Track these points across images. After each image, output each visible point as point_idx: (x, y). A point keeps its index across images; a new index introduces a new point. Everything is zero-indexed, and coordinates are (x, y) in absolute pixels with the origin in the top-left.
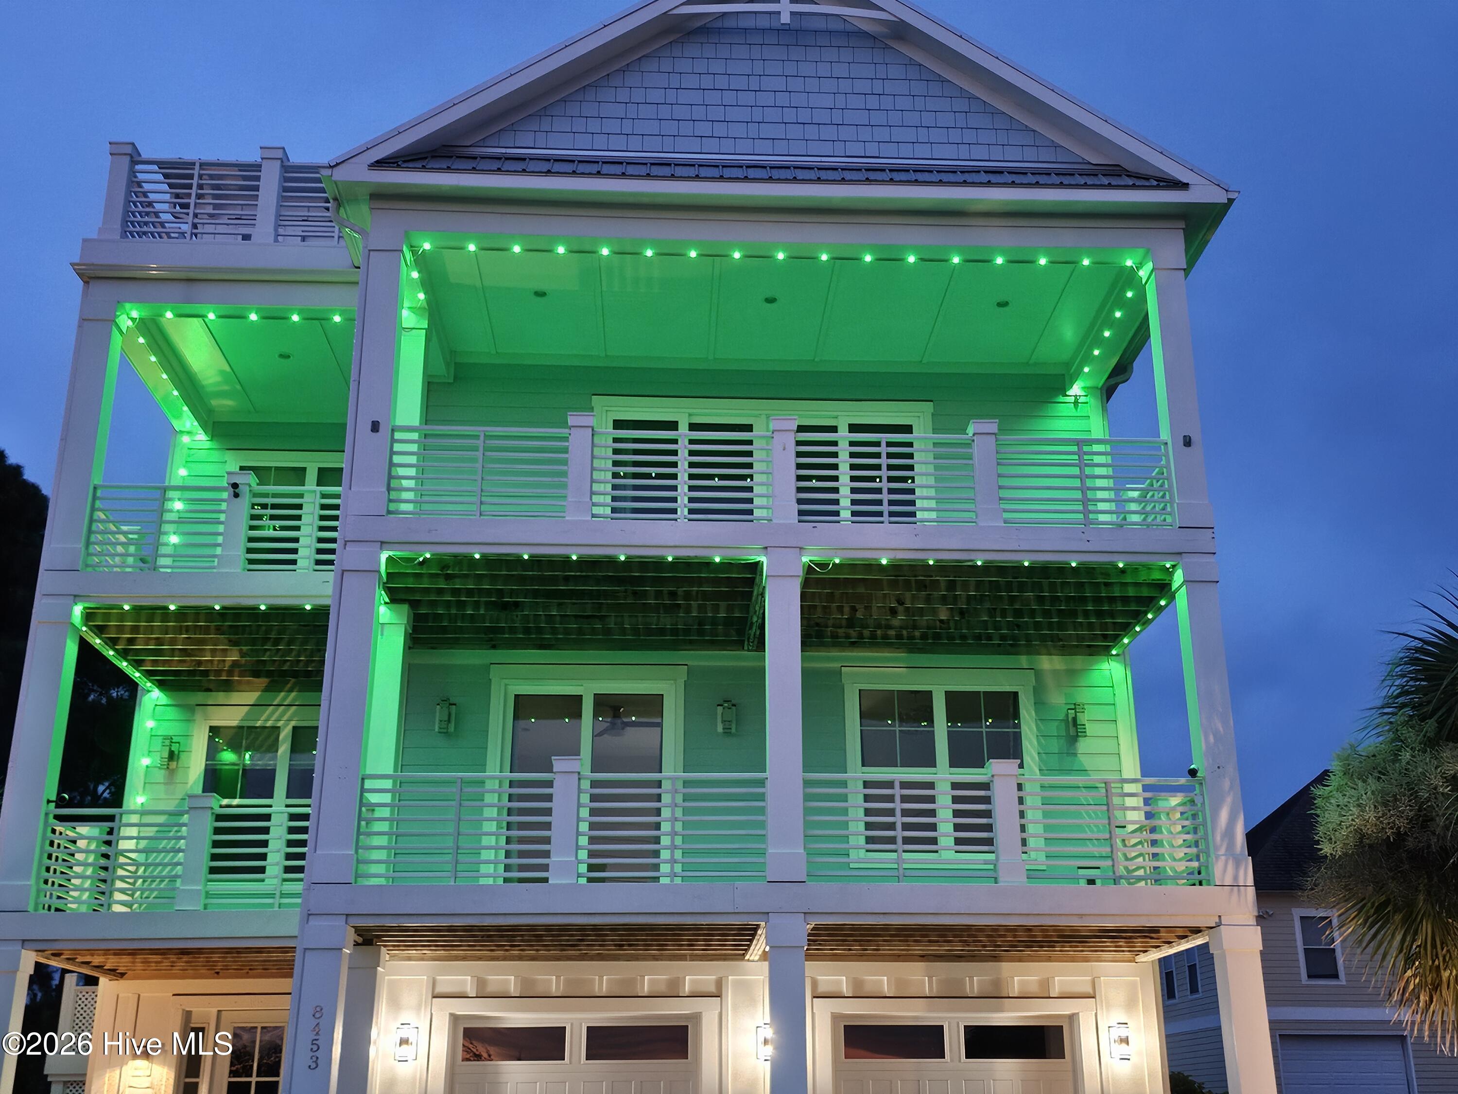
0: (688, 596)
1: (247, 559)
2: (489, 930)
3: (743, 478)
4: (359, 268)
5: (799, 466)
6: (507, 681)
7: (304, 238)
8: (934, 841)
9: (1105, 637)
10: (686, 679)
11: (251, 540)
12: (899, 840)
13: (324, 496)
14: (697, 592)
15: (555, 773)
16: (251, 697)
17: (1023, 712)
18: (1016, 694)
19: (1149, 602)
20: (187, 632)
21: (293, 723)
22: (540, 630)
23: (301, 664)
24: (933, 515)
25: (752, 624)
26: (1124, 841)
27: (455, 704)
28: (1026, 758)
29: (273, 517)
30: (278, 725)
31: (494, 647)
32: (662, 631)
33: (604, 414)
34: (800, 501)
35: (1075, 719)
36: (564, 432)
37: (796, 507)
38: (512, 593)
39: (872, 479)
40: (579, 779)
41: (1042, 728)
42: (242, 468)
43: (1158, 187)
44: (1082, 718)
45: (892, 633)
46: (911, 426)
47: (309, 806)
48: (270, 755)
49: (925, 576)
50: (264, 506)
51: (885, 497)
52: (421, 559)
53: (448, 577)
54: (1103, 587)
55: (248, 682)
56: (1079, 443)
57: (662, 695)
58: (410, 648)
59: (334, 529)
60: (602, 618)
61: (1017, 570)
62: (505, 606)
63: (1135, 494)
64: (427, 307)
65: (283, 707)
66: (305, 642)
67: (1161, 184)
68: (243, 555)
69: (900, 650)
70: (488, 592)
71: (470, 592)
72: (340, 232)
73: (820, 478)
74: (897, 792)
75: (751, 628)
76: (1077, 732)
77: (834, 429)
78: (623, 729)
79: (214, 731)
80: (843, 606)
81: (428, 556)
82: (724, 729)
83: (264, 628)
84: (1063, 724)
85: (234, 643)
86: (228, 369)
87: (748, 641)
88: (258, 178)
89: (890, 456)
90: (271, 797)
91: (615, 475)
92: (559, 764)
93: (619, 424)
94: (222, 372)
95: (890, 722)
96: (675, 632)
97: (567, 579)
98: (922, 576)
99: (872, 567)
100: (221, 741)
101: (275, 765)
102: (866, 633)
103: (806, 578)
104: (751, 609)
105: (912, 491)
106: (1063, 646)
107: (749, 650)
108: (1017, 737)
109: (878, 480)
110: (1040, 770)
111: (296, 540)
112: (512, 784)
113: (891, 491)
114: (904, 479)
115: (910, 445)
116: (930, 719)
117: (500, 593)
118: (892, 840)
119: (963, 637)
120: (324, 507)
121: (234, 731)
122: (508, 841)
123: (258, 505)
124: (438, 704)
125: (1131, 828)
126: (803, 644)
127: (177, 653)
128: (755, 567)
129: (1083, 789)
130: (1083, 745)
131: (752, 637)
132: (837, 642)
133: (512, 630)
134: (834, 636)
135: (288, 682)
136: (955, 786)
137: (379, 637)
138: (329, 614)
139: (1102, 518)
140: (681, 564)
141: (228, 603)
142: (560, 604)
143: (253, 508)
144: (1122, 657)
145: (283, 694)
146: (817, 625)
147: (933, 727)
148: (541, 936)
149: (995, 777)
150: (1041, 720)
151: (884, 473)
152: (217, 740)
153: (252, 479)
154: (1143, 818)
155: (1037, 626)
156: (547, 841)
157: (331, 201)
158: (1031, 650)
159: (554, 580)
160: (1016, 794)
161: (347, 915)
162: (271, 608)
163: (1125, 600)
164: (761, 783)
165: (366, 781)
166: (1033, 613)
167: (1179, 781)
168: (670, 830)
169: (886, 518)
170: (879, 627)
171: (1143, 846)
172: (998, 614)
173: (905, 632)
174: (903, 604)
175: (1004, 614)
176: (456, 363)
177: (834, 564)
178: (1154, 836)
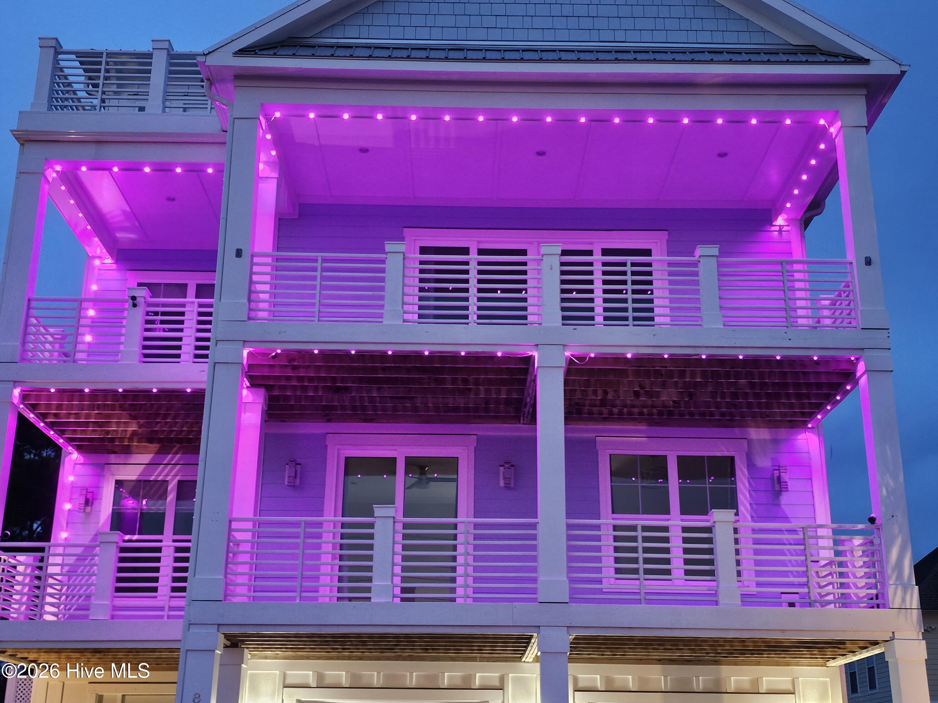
0: (477, 382)
1: (143, 354)
2: (325, 637)
3: (519, 291)
4: (226, 132)
5: (563, 282)
6: (339, 447)
7: (185, 110)
8: (668, 572)
9: (803, 414)
10: (476, 446)
11: (146, 339)
12: (641, 571)
13: (200, 305)
14: (484, 379)
15: (376, 517)
16: (146, 458)
17: (738, 473)
18: (732, 458)
19: (838, 387)
20: (98, 409)
21: (178, 478)
22: (364, 408)
23: (184, 433)
24: (667, 320)
25: (526, 404)
26: (817, 572)
27: (300, 464)
28: (741, 508)
29: (162, 322)
30: (167, 479)
31: (329, 421)
32: (456, 409)
33: (413, 242)
34: (563, 309)
35: (779, 478)
36: (383, 256)
37: (560, 314)
38: (343, 380)
39: (620, 292)
40: (394, 522)
41: (754, 484)
42: (139, 285)
43: (845, 63)
44: (785, 477)
45: (636, 410)
46: (650, 250)
47: (189, 541)
48: (161, 502)
49: (661, 367)
50: (156, 314)
51: (630, 305)
52: (273, 354)
53: (295, 368)
54: (801, 376)
55: (145, 447)
56: (781, 263)
57: (458, 458)
58: (266, 421)
59: (209, 331)
60: (411, 399)
61: (733, 361)
62: (338, 390)
64: (277, 161)
65: (170, 466)
66: (187, 416)
67: (848, 60)
68: (139, 351)
69: (641, 424)
70: (324, 379)
71: (311, 379)
72: (212, 104)
73: (579, 291)
74: (640, 534)
75: (525, 407)
76: (781, 488)
77: (590, 253)
78: (427, 483)
79: (119, 484)
80: (597, 390)
81: (279, 351)
82: (505, 484)
83: (155, 406)
84: (770, 482)
85: (133, 417)
86: (128, 209)
87: (523, 417)
88: (150, 64)
89: (634, 273)
90: (162, 534)
91: (421, 290)
92: (379, 511)
93: (424, 250)
94: (124, 212)
95: (634, 479)
96: (467, 409)
97: (384, 369)
98: (659, 367)
99: (620, 359)
100: (124, 491)
101: (165, 509)
102: (615, 410)
103: (568, 368)
104: (526, 393)
105: (651, 301)
106: (770, 421)
107: (524, 424)
108: (734, 492)
109: (624, 292)
110: (751, 517)
111: (180, 339)
112: (343, 526)
113: (635, 301)
114: (644, 292)
115: (650, 265)
116: (665, 478)
117: (334, 379)
118: (635, 571)
119: (691, 414)
120: (200, 314)
121: (134, 483)
122: (341, 569)
123: (152, 312)
124: (287, 464)
125: (823, 563)
126: (566, 419)
127: (91, 425)
128: (529, 360)
129: (785, 532)
130: (784, 499)
131: (526, 414)
132: (591, 417)
133: (343, 408)
134: (590, 413)
135: (175, 446)
136: (685, 530)
137: (243, 412)
138: (204, 395)
139: (801, 321)
140: (470, 358)
141: (129, 387)
142: (379, 388)
143: (147, 315)
144: (816, 429)
145: (170, 456)
146: (577, 404)
147: (668, 484)
148: (366, 641)
149: (716, 523)
150: (752, 478)
151: (630, 287)
152: (121, 490)
153: (146, 293)
154: (833, 555)
155: (749, 406)
156: (370, 569)
157: (205, 81)
158: (743, 425)
159: (374, 370)
160: (733, 536)
161: (219, 625)
162: (160, 391)
163: (819, 385)
164: (534, 526)
165: (233, 523)
166: (746, 395)
167: (860, 526)
168: (464, 562)
169: (630, 322)
170: (625, 406)
171: (833, 577)
172: (719, 397)
173: (645, 410)
174: (644, 388)
175: (723, 396)
176: (300, 204)
177: (590, 358)
178: (841, 570)
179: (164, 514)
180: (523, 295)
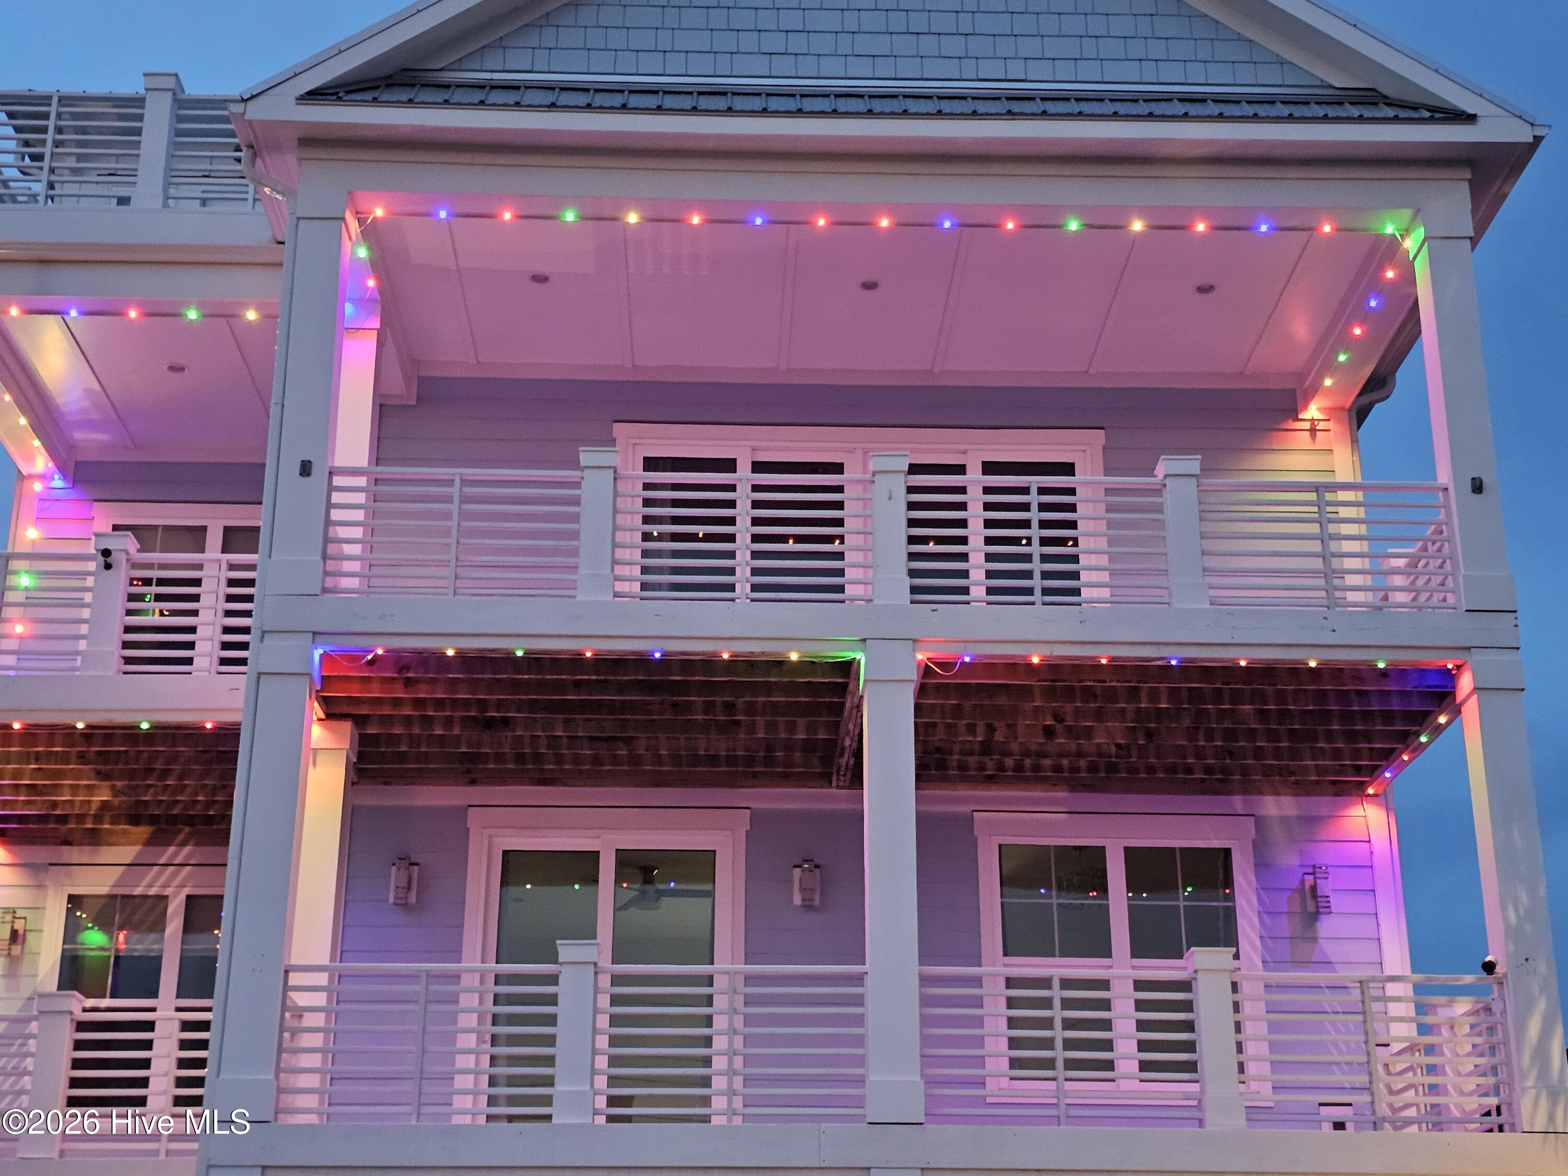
0: (751, 709)
1: (124, 658)
3: (829, 539)
4: (283, 243)
5: (912, 523)
6: (492, 831)
7: (204, 202)
8: (1109, 1065)
9: (1358, 770)
10: (749, 828)
11: (128, 629)
12: (1060, 1064)
13: (232, 567)
14: (764, 703)
15: (561, 964)
16: (127, 853)
17: (1238, 880)
18: (1227, 852)
19: (1423, 719)
20: (37, 761)
21: (187, 891)
22: (538, 758)
23: (199, 807)
24: (1105, 593)
25: (843, 749)
26: (1386, 1065)
28: (1244, 945)
29: (159, 598)
30: (166, 893)
31: (473, 782)
32: (713, 760)
33: (631, 449)
34: (913, 573)
35: (1314, 888)
36: (574, 474)
37: (907, 582)
38: (499, 705)
39: (1016, 541)
40: (596, 973)
41: (1267, 900)
42: (116, 528)
43: (1431, 120)
44: (1325, 887)
45: (1047, 762)
46: (1073, 465)
47: (209, 1010)
48: (153, 936)
49: (1094, 681)
50: (147, 582)
51: (1037, 566)
52: (370, 657)
53: (408, 682)
54: (1354, 697)
55: (125, 832)
56: (1317, 488)
57: (715, 851)
58: (353, 783)
59: (248, 614)
60: (628, 741)
61: (1229, 671)
62: (489, 724)
63: (1401, 563)
64: (379, 298)
65: (172, 868)
66: (204, 775)
67: (1437, 115)
68: (115, 652)
69: (1058, 788)
70: (466, 703)
71: (439, 704)
72: (256, 192)
73: (940, 540)
74: (1057, 993)
75: (841, 756)
76: (1317, 907)
77: (960, 469)
78: (657, 899)
79: (75, 901)
80: (975, 724)
81: (380, 652)
82: (803, 900)
83: (145, 756)
84: (1297, 895)
85: (103, 776)
86: (98, 388)
87: (838, 774)
88: (140, 118)
89: (1043, 507)
90: (155, 996)
91: (647, 537)
92: (567, 951)
93: (651, 464)
94: (89, 391)
95: (1042, 891)
96: (731, 760)
97: (578, 684)
98: (1090, 680)
99: (1018, 666)
100: (84, 916)
101: (161, 950)
102: (1009, 762)
103: (922, 684)
104: (842, 730)
105: (1075, 559)
106: (1296, 783)
107: (838, 787)
108: (1230, 915)
109: (1024, 542)
110: (1263, 962)
111: (192, 630)
112: (498, 980)
113: (1045, 558)
114: (1062, 542)
115: (1072, 491)
116: (1102, 888)
117: (483, 705)
118: (1049, 1064)
119: (1151, 769)
120: (232, 583)
121: (103, 901)
122: (493, 1060)
123: (139, 579)
124: (394, 864)
125: (1396, 1047)
126: (918, 777)
127: (22, 790)
128: (847, 668)
129: (1326, 990)
130: (1326, 927)
131: (843, 769)
132: (965, 776)
133: (499, 757)
134: (963, 767)
135: (179, 832)
136: (1140, 985)
137: (311, 766)
138: (239, 735)
139: (1352, 597)
140: (740, 664)
141: (97, 719)
142: (567, 722)
143: (131, 584)
144: (1383, 798)
145: (172, 849)
146: (938, 750)
147: (1108, 899)
149: (1199, 973)
150: (1265, 888)
151: (1035, 532)
152: (78, 914)
153: (128, 544)
154: (1414, 1033)
155: (1259, 754)
156: (550, 1061)
157: (244, 149)
158: (1249, 788)
159: (559, 687)
160: (1229, 998)
162: (155, 727)
163: (1387, 717)
164: (859, 980)
165: (291, 975)
166: (1252, 734)
167: (1468, 979)
168: (726, 1047)
169: (1037, 597)
170: (1027, 754)
171: (1415, 1074)
172: (1201, 735)
173: (1065, 762)
174: (1062, 721)
175: (1210, 737)
176: (419, 378)
177: (963, 663)
178: (1431, 1060)
179: (159, 959)
180: (836, 546)
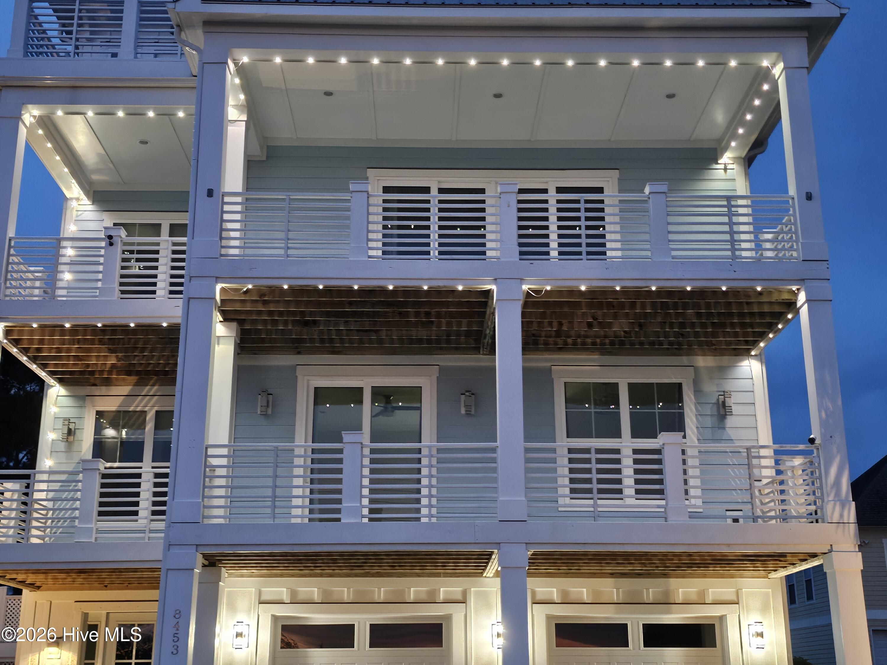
0: (439, 315)
1: (120, 291)
2: (298, 556)
3: (478, 228)
4: (196, 76)
5: (520, 219)
6: (309, 378)
7: (156, 56)
8: (620, 491)
9: (747, 342)
10: (438, 375)
11: (122, 276)
12: (595, 491)
13: (174, 244)
14: (446, 312)
15: (344, 443)
16: (125, 390)
17: (685, 398)
18: (680, 385)
19: (780, 316)
20: (78, 343)
21: (156, 408)
22: (331, 340)
23: (161, 366)
24: (619, 253)
25: (486, 335)
26: (760, 491)
27: (272, 394)
28: (688, 431)
29: (138, 260)
30: (145, 410)
31: (299, 353)
32: (420, 341)
33: (376, 183)
34: (521, 245)
35: (724, 403)
36: (347, 195)
37: (517, 249)
38: (311, 314)
39: (574, 228)
40: (362, 447)
41: (700, 408)
42: (115, 224)
43: (787, 6)
44: (730, 402)
45: (589, 340)
46: (602, 188)
47: (168, 467)
48: (140, 431)
49: (613, 299)
50: (132, 252)
51: (584, 241)
52: (245, 289)
53: (265, 303)
54: (745, 306)
55: (124, 379)
56: (729, 198)
57: (421, 387)
58: (238, 354)
59: (182, 268)
60: (376, 331)
61: (681, 293)
62: (306, 323)
63: (769, 236)
64: (246, 105)
65: (148, 397)
66: (163, 350)
67: (790, 4)
68: (117, 288)
69: (594, 353)
70: (293, 313)
71: (281, 313)
72: (182, 50)
73: (534, 228)
74: (593, 456)
75: (485, 338)
76: (726, 412)
77: (545, 191)
78: (393, 411)
79: (100, 414)
80: (552, 321)
81: (250, 286)
82: (466, 411)
83: (133, 340)
84: (715, 406)
85: (112, 351)
86: (104, 152)
87: (483, 348)
88: (122, 11)
89: (587, 210)
90: (141, 461)
91: (385, 227)
92: (347, 437)
93: (387, 190)
94: (99, 155)
95: (587, 405)
96: (429, 341)
97: (351, 303)
98: (611, 299)
99: (574, 292)
100: (105, 422)
101: (144, 438)
102: (570, 341)
103: (525, 301)
104: (485, 325)
105: (603, 236)
106: (716, 349)
107: (483, 354)
108: (681, 416)
109: (578, 228)
110: (698, 440)
111: (155, 276)
112: (313, 451)
113: (588, 236)
114: (597, 228)
115: (602, 202)
116: (617, 403)
117: (303, 314)
118: (590, 491)
119: (642, 344)
120: (174, 252)
121: (114, 414)
122: (312, 492)
123: (127, 251)
124: (260, 394)
125: (765, 481)
126: (524, 349)
127: (71, 358)
128: (488, 293)
129: (730, 454)
130: (730, 421)
131: (486, 344)
132: (548, 348)
133: (312, 340)
134: (546, 344)
135: (152, 378)
136: (636, 451)
137: (216, 346)
138: (180, 330)
139: (744, 254)
140: (433, 292)
141: (108, 322)
142: (346, 322)
143: (123, 253)
144: (759, 357)
145: (148, 387)
146: (534, 335)
147: (619, 409)
148: (336, 559)
149: (665, 445)
150: (698, 403)
151: (583, 223)
152: (102, 421)
153: (122, 233)
154: (774, 474)
155: (697, 335)
156: (339, 492)
157: (175, 27)
158: (690, 352)
159: (341, 304)
160: (681, 457)
161: (197, 545)
162: (137, 326)
163: (762, 315)
164: (494, 450)
165: (209, 450)
166: (693, 325)
167: (801, 447)
168: (428, 484)
169: (584, 256)
170: (579, 336)
171: (774, 495)
172: (667, 326)
173: (598, 340)
174: (597, 319)
175: (671, 325)
176: (267, 146)
177: (546, 291)
178: (782, 487)
179: (142, 443)
180: (482, 231)
